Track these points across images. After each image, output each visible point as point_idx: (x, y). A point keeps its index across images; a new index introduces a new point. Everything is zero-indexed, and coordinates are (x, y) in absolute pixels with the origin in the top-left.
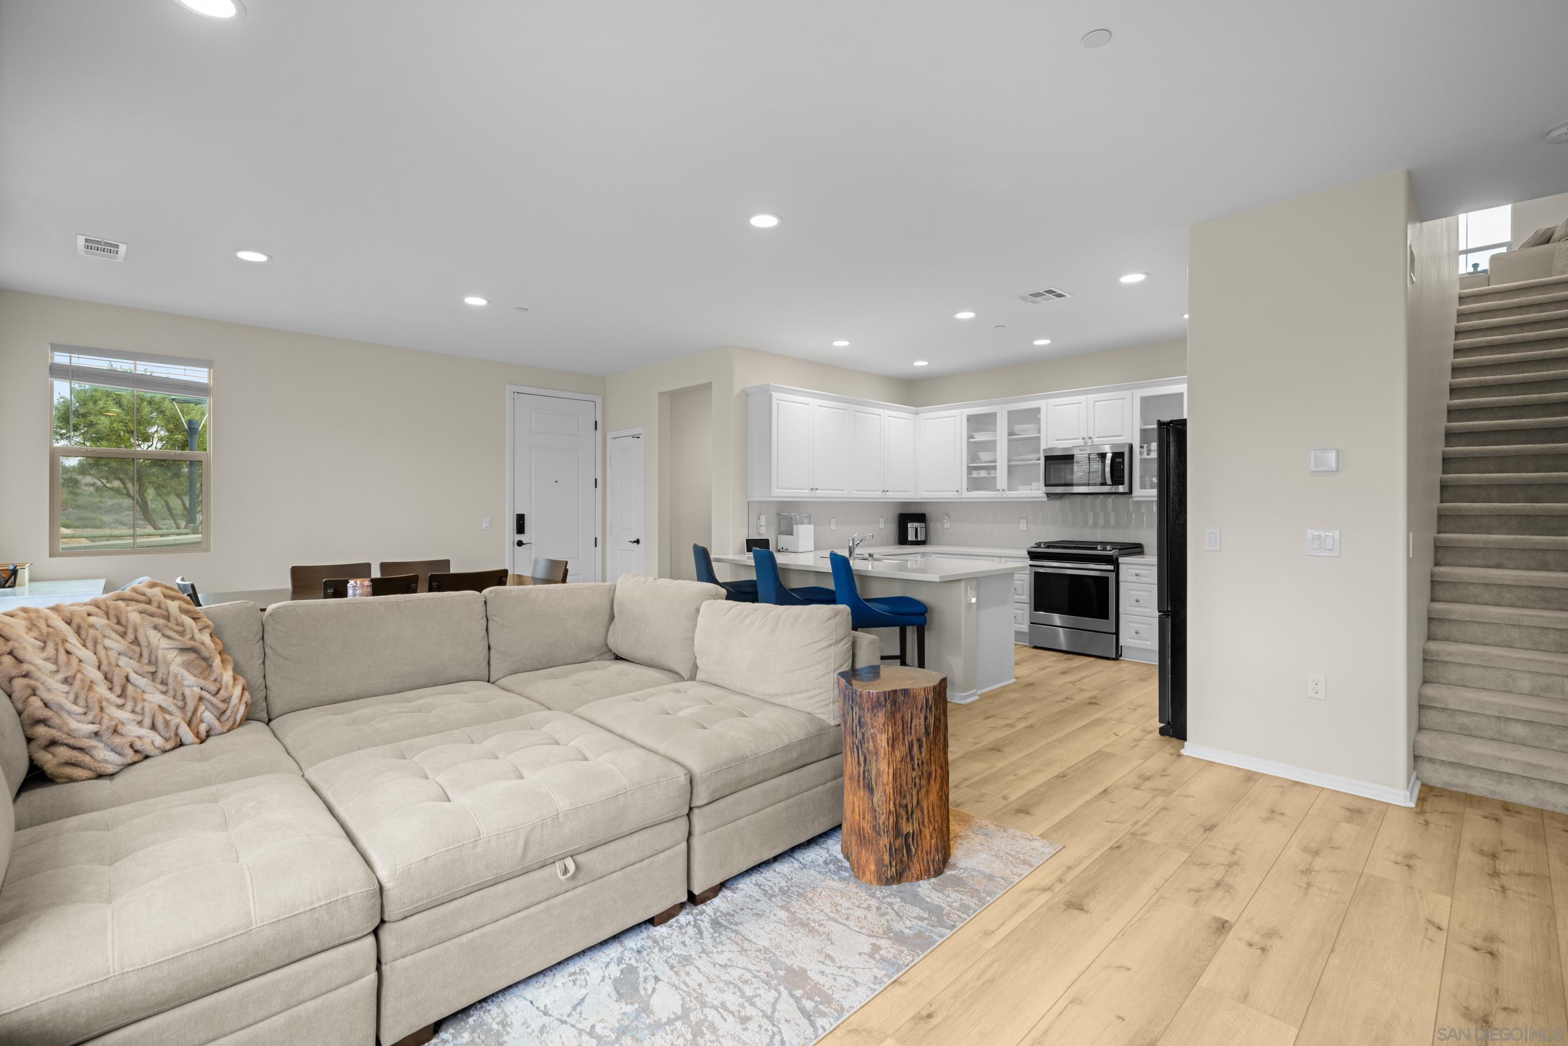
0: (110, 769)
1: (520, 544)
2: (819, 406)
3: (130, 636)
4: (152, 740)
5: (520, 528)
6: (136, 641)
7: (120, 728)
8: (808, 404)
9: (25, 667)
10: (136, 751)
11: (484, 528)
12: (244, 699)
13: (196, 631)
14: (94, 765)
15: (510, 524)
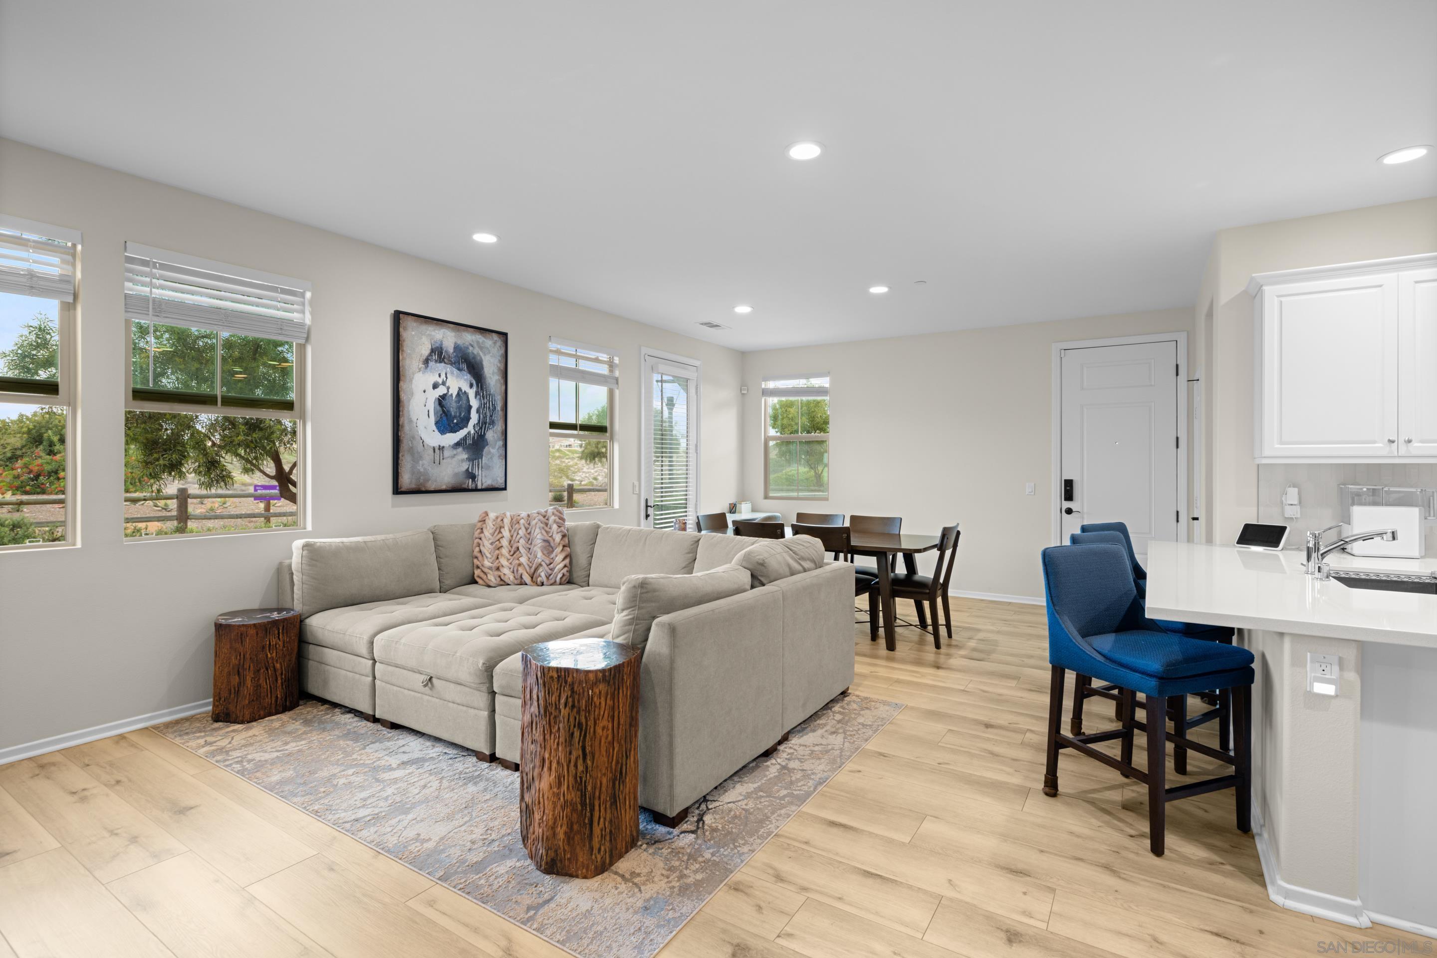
0: (492, 584)
1: (1069, 511)
2: (1416, 282)
3: (529, 531)
4: (509, 576)
5: (1069, 496)
6: (529, 534)
7: (501, 568)
8: (1380, 286)
9: (482, 535)
10: (501, 580)
11: (1027, 493)
12: (562, 571)
13: (555, 533)
14: (487, 581)
15: (1056, 490)
